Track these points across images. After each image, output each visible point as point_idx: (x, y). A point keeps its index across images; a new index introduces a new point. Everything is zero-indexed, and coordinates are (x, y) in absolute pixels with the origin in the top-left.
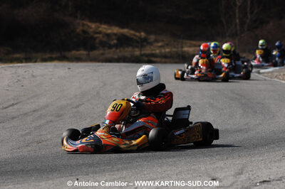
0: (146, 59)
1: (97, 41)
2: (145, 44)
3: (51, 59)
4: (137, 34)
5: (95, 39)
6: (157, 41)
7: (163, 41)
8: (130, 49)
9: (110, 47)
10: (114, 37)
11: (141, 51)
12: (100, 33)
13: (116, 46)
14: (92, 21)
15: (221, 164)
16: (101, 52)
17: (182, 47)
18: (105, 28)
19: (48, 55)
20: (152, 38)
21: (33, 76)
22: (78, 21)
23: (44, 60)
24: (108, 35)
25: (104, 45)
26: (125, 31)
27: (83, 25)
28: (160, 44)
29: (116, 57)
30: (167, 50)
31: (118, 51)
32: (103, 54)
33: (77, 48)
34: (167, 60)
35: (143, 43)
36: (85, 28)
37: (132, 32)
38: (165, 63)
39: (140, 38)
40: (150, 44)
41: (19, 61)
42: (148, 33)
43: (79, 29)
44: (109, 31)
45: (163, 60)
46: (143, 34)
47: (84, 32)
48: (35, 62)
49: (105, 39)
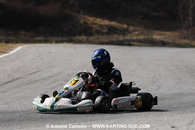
0: (127, 43)
1: (94, 30)
2: (126, 32)
3: (62, 42)
4: (122, 26)
5: (92, 28)
6: (135, 31)
7: (138, 31)
8: (116, 36)
9: (103, 34)
10: (105, 27)
11: (123, 37)
12: (96, 24)
13: (107, 34)
14: (90, 16)
15: (178, 117)
16: (96, 37)
17: (152, 35)
18: (99, 21)
19: (60, 39)
20: (131, 28)
21: (50, 53)
22: (81, 16)
23: (57, 42)
24: (101, 26)
25: (98, 32)
26: (113, 23)
27: (85, 18)
28: (137, 33)
29: (106, 41)
30: (142, 37)
31: (108, 37)
32: (97, 39)
33: (80, 34)
34: (142, 44)
35: (125, 32)
36: (86, 21)
37: (118, 24)
38: (140, 46)
39: (123, 28)
40: (130, 33)
41: (40, 42)
42: (129, 25)
43: (82, 21)
44: (102, 23)
45: (139, 44)
46: (125, 26)
47: (85, 23)
48: (51, 43)
49: (99, 29)
